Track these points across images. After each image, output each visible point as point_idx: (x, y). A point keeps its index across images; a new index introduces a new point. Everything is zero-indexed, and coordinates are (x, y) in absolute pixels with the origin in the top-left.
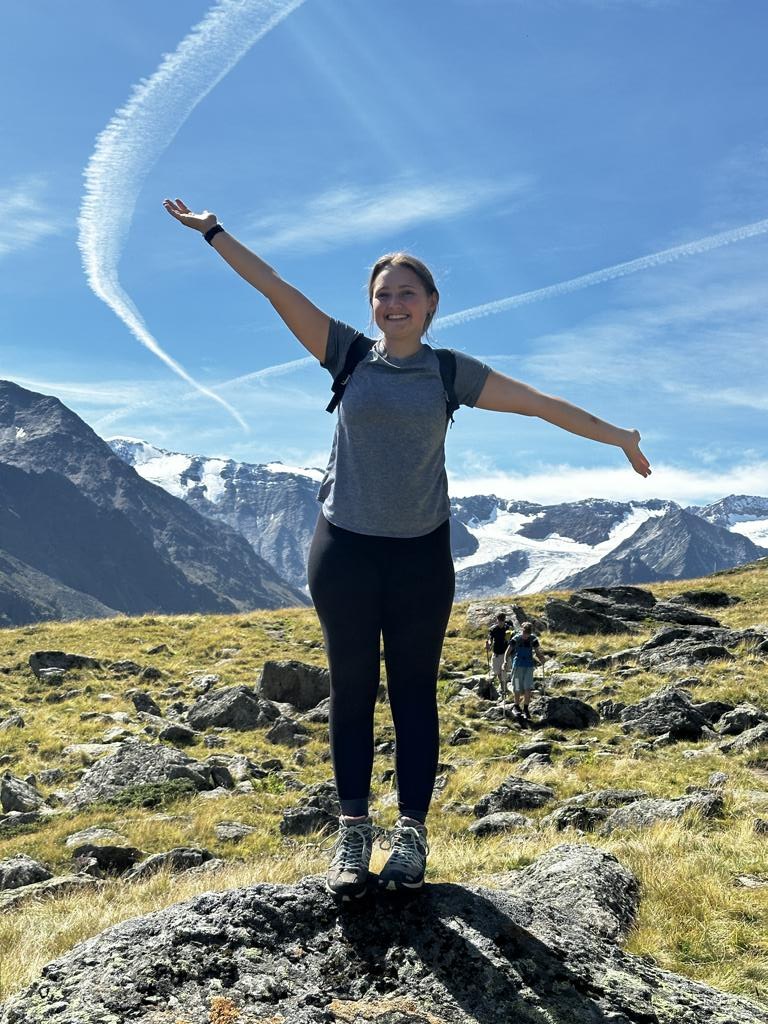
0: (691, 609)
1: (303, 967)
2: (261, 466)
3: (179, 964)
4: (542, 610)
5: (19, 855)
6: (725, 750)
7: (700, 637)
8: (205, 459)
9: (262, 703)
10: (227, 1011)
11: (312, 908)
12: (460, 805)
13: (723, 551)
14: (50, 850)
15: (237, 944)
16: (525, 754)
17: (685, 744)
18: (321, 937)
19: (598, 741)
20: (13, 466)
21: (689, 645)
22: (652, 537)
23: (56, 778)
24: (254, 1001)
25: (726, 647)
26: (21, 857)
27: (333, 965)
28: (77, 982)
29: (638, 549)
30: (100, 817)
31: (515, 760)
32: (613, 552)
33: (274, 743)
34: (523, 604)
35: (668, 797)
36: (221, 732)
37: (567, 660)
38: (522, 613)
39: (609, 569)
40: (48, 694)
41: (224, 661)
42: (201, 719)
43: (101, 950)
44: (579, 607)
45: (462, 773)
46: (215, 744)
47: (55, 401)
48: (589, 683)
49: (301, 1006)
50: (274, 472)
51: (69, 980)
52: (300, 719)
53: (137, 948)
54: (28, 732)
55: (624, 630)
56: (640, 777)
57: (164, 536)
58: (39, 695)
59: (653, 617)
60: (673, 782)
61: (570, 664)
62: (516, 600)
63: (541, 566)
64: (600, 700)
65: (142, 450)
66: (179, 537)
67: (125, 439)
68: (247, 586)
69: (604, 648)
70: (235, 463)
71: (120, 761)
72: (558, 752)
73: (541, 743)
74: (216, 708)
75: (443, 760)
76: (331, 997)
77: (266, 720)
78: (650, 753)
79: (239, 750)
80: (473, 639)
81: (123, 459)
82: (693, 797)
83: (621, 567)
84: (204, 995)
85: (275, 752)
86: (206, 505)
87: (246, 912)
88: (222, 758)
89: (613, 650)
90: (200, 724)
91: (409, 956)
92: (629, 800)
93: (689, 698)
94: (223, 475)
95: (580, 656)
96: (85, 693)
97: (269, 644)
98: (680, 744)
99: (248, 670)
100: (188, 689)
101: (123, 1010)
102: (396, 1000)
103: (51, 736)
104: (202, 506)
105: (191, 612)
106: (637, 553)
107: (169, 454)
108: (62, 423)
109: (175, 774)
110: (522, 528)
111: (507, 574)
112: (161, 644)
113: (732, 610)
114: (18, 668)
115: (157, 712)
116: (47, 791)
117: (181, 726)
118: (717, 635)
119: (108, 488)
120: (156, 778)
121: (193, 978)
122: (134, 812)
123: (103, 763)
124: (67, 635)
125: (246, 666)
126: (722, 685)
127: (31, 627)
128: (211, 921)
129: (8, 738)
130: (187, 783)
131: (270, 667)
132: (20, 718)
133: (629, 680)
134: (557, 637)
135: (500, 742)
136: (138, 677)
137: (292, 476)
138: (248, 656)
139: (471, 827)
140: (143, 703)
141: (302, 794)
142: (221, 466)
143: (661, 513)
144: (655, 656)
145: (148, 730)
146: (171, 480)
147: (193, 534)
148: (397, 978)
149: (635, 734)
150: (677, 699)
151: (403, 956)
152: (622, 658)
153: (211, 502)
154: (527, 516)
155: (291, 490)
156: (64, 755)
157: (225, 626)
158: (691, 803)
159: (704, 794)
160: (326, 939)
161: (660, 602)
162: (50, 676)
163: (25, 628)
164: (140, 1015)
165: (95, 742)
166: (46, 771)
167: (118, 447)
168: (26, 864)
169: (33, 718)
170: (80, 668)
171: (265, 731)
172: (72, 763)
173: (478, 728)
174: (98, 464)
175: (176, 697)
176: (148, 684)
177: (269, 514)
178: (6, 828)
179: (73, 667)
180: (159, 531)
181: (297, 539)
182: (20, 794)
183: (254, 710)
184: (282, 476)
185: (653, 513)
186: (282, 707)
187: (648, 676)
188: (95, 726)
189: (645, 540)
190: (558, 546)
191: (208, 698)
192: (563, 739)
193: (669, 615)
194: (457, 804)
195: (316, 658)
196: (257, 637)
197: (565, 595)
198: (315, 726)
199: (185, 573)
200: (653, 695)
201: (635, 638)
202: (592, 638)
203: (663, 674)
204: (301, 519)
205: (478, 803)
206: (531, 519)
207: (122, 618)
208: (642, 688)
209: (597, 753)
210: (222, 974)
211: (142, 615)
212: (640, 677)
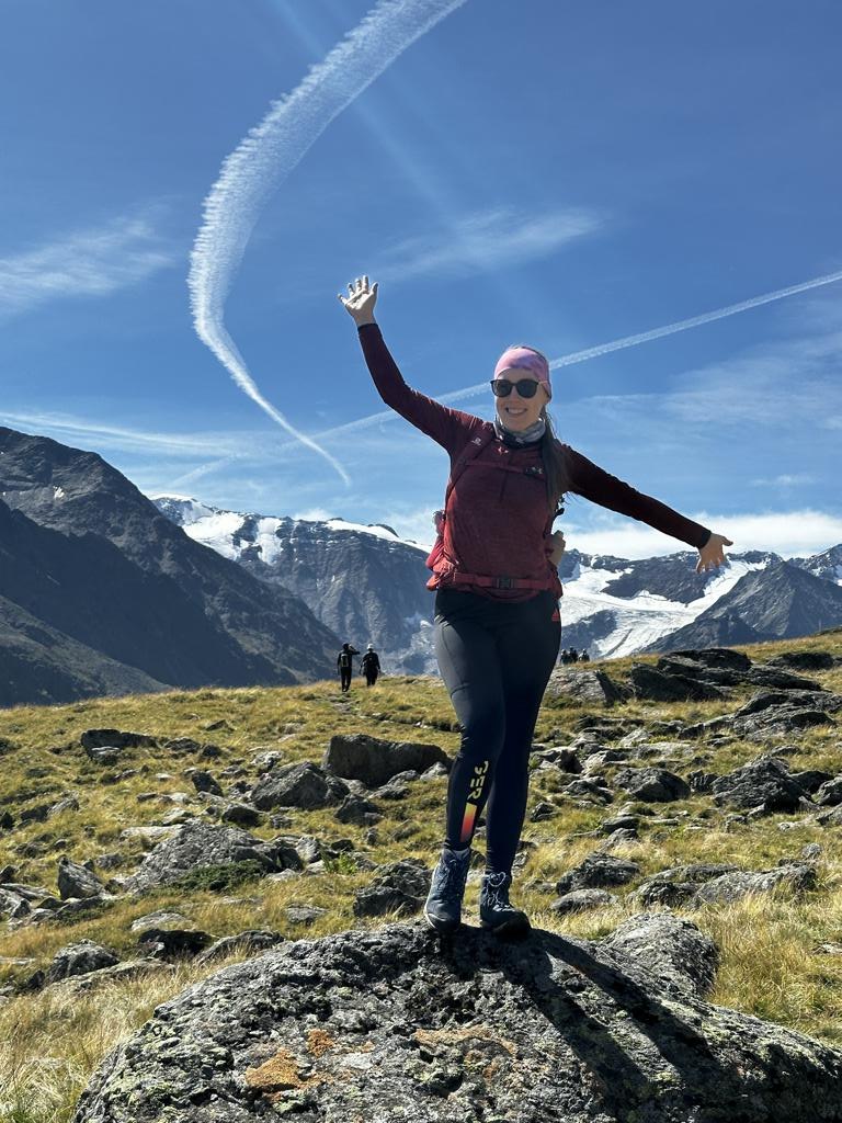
0: (790, 671)
1: (390, 1003)
2: (320, 523)
3: (279, 1003)
4: (628, 676)
5: (84, 940)
6: (822, 821)
7: (798, 702)
8: (258, 517)
9: (330, 780)
10: (323, 1041)
11: (396, 952)
12: (541, 882)
13: (831, 607)
14: (115, 936)
15: (331, 983)
16: (610, 829)
17: (781, 817)
18: (405, 977)
19: (688, 815)
20: (52, 529)
21: (786, 711)
22: (751, 592)
23: (115, 863)
24: (347, 1032)
25: (826, 712)
26: (86, 942)
27: (417, 1001)
28: (186, 1021)
29: (737, 607)
30: (164, 901)
31: (599, 836)
32: (709, 610)
33: (344, 822)
34: (609, 669)
35: (760, 870)
36: (287, 811)
37: (656, 729)
38: (606, 679)
39: (705, 629)
40: (102, 774)
41: (287, 736)
42: (265, 798)
43: (207, 993)
44: (669, 671)
45: (543, 850)
46: (281, 824)
47: (95, 457)
48: (679, 753)
49: (388, 1035)
50: (334, 529)
51: (181, 1019)
52: (370, 797)
53: (239, 990)
54: (83, 815)
55: (717, 695)
56: (731, 850)
57: (216, 602)
58: (93, 776)
59: (749, 681)
60: (766, 855)
61: (659, 734)
62: (601, 665)
63: (629, 628)
64: (692, 771)
65: (191, 509)
66: (234, 604)
67: (171, 496)
68: (308, 655)
69: (696, 715)
70: (292, 521)
71: (182, 843)
72: (646, 827)
73: (627, 818)
74: (281, 786)
75: (525, 837)
76: (415, 1028)
77: (335, 798)
78: (744, 826)
79: (307, 831)
80: (554, 708)
81: (170, 519)
82: (784, 870)
83: (718, 626)
84: (302, 1029)
85: (344, 832)
86: (262, 567)
87: (337, 956)
88: (289, 839)
89: (705, 717)
90: (265, 804)
91: (484, 991)
92: (718, 874)
93: (786, 768)
94: (279, 534)
95: (669, 724)
96: (141, 773)
97: (335, 718)
98: (776, 816)
99: (314, 745)
100: (251, 767)
101: (229, 1043)
102: (473, 1028)
103: (109, 818)
104: (257, 568)
105: (251, 685)
106: (735, 611)
107: (220, 513)
108: (104, 481)
109: (240, 856)
110: (608, 585)
111: (593, 637)
112: (220, 719)
113: (835, 672)
114: (70, 747)
115: (218, 792)
116: (106, 876)
117: (245, 805)
118: (817, 699)
119: (154, 551)
120: (220, 860)
121: (291, 1014)
122: (200, 895)
123: (164, 846)
124: (120, 711)
125: (312, 742)
126: (822, 753)
127: (81, 704)
128: (306, 965)
129: (63, 822)
130: (253, 864)
131: (337, 742)
132: (75, 801)
133: (721, 750)
134: (644, 705)
135: (583, 817)
136: (197, 755)
137: (354, 533)
138: (314, 730)
139: (553, 906)
140: (203, 782)
141: (375, 874)
142: (278, 523)
143: (762, 566)
144: (749, 723)
145: (211, 811)
146: (222, 540)
147: (248, 599)
148: (473, 1009)
149: (727, 807)
150: (772, 768)
151: (479, 991)
152: (715, 726)
153: (266, 564)
154: (614, 572)
155: (354, 549)
156: (123, 839)
157: (288, 699)
158: (782, 875)
159: (796, 866)
160: (409, 979)
161: (755, 664)
162: (104, 756)
163: (75, 705)
164: (245, 1047)
165: (155, 824)
166: (104, 856)
167: (165, 505)
168: (92, 949)
169: (88, 801)
170: (135, 746)
171: (334, 810)
172: (131, 846)
173: (560, 802)
174: (143, 525)
175: (238, 775)
176: (208, 763)
177: (330, 577)
178: (68, 915)
179: (129, 746)
180: (209, 597)
181: (361, 602)
182: (79, 880)
183: (322, 787)
184: (343, 534)
185: (753, 567)
186: (351, 784)
187: (743, 745)
188: (153, 807)
189: (744, 597)
190: (647, 604)
191: (273, 776)
192: (651, 813)
193: (766, 679)
194: (538, 882)
195: (386, 732)
196: (322, 710)
197: (653, 659)
198: (387, 804)
199: (240, 642)
200: (748, 765)
201: (729, 704)
202: (682, 705)
203: (758, 743)
204: (365, 580)
205: (560, 880)
206: (617, 576)
207: (178, 693)
208: (736, 757)
209: (687, 827)
210: (317, 1010)
211: (198, 689)
212: (734, 745)
